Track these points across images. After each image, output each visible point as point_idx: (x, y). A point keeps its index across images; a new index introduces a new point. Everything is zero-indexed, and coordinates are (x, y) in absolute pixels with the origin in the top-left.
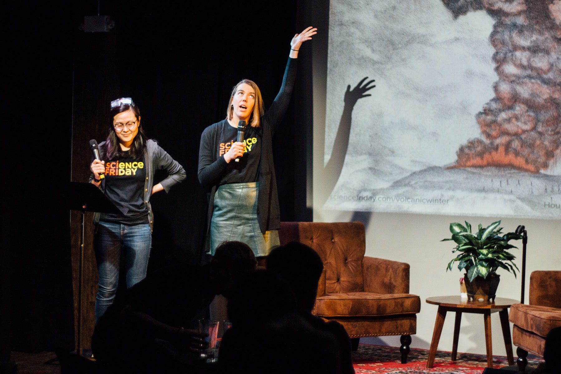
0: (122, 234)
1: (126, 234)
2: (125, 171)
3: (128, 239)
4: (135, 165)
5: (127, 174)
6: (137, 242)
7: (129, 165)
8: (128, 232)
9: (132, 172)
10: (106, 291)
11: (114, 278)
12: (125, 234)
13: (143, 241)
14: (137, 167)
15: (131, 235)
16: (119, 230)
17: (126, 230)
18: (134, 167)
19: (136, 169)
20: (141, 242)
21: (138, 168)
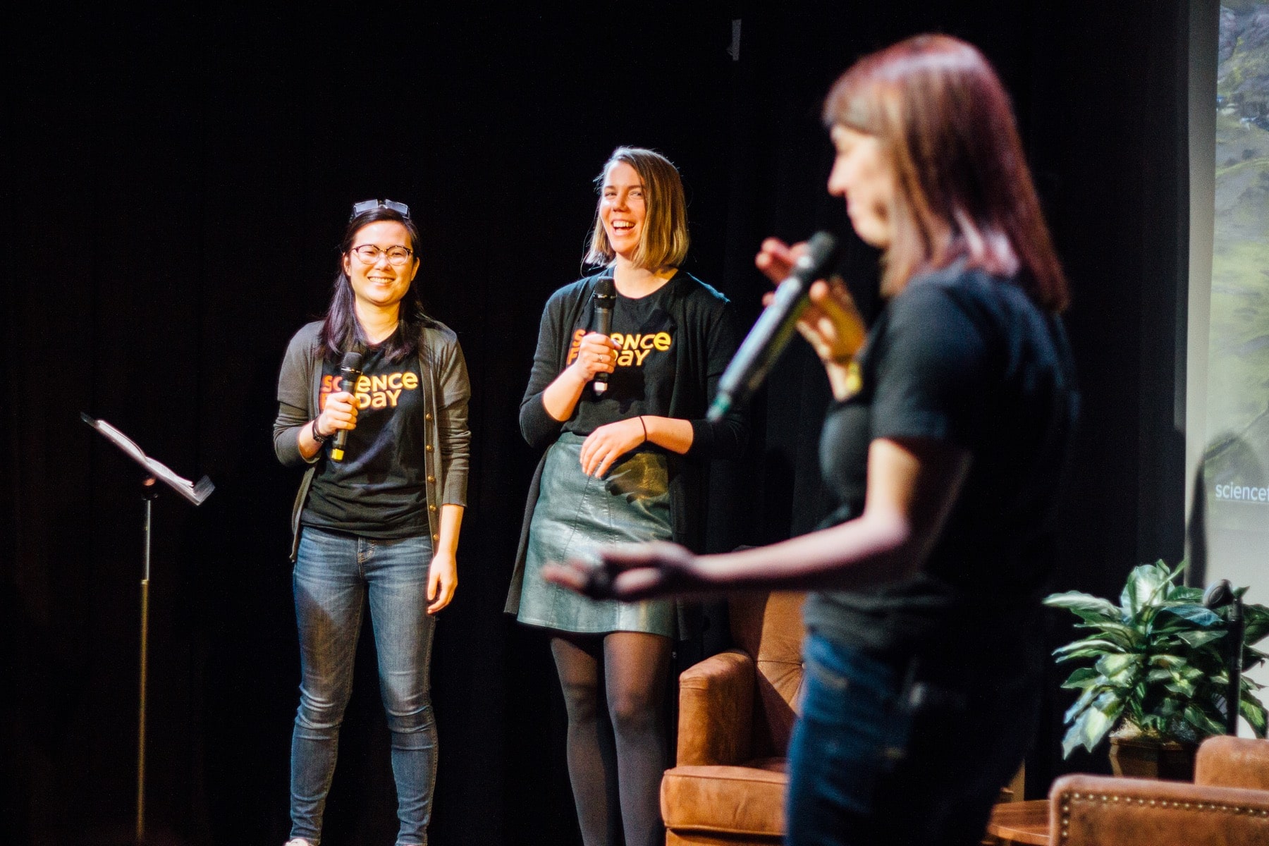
0: (360, 561)
1: (373, 560)
2: (372, 398)
3: (378, 573)
4: (396, 381)
5: (376, 406)
6: (399, 582)
7: (382, 382)
8: (377, 555)
9: (388, 400)
10: (314, 706)
11: (334, 674)
12: (367, 563)
13: (414, 580)
14: (400, 385)
15: (384, 563)
16: (354, 552)
17: (371, 552)
18: (393, 386)
19: (398, 392)
20: (411, 581)
21: (403, 389)
